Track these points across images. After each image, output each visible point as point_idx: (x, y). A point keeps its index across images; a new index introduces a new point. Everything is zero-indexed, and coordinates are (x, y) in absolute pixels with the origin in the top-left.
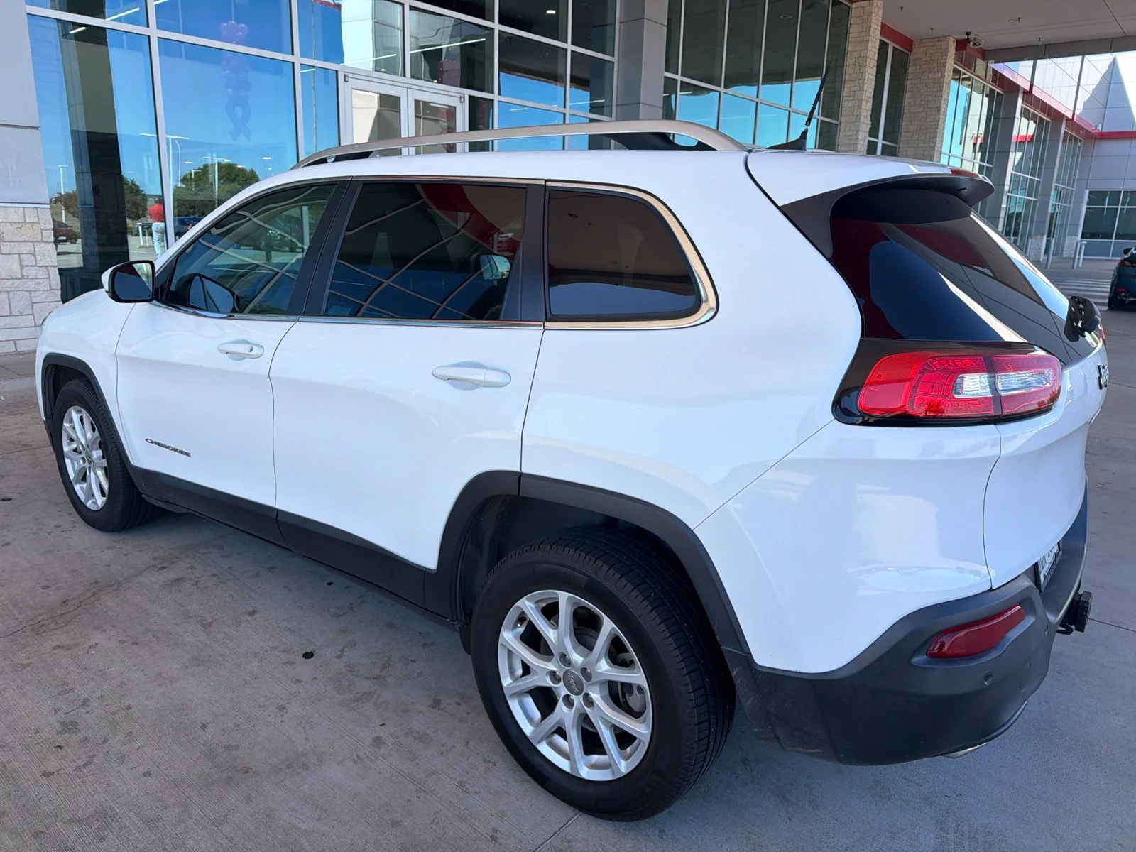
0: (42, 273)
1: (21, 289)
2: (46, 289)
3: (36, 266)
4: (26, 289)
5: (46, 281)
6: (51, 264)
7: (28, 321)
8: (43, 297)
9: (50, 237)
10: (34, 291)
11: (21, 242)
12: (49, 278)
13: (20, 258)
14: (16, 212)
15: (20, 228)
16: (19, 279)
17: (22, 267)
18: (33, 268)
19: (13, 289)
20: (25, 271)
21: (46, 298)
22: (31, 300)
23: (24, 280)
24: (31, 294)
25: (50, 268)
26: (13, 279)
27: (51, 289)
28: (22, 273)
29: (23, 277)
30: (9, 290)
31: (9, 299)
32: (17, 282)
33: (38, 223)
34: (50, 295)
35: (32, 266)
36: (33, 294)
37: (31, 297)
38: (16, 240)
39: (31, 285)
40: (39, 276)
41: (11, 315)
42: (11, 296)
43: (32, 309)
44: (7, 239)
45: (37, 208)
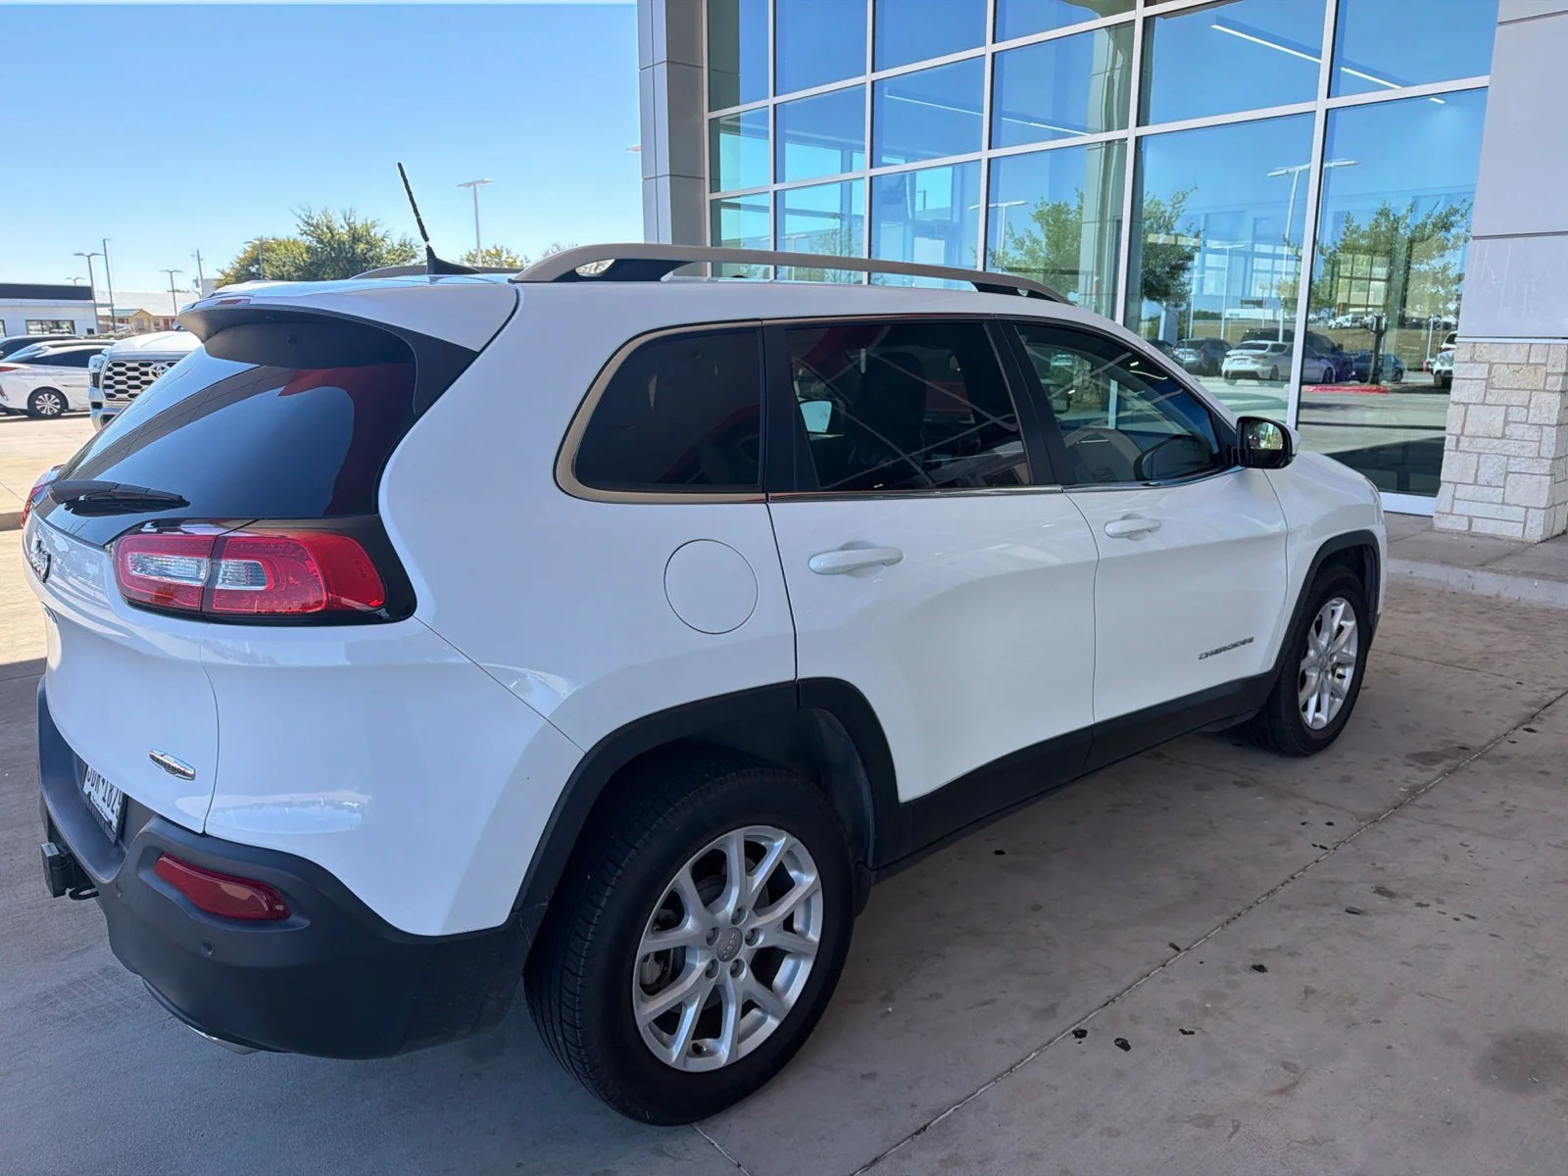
0: (1532, 434)
1: (1498, 452)
2: (1531, 455)
3: (1526, 423)
4: (1504, 453)
5: (1534, 446)
6: (1547, 422)
7: (1495, 495)
8: (1523, 466)
9: (1556, 384)
10: (1515, 457)
11: (1514, 389)
12: (1540, 442)
13: (1507, 410)
14: (1518, 349)
15: (1518, 372)
16: (1499, 439)
17: (1506, 422)
18: (1521, 425)
19: (1487, 451)
20: (1510, 430)
21: (1528, 468)
22: (1507, 468)
23: (1504, 441)
24: (1508, 460)
25: (1545, 427)
26: (1490, 437)
27: (1539, 457)
28: (1504, 431)
29: (1503, 436)
30: (1481, 451)
31: (1478, 463)
32: (1496, 442)
33: (1545, 365)
34: (1536, 464)
35: (1520, 423)
36: (1512, 461)
37: (1507, 464)
38: (1509, 387)
39: (1512, 448)
40: (1526, 438)
41: (1475, 483)
42: (1481, 460)
43: (1505, 479)
44: (1497, 386)
45: (1550, 344)
